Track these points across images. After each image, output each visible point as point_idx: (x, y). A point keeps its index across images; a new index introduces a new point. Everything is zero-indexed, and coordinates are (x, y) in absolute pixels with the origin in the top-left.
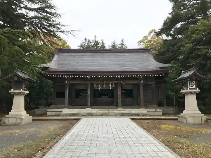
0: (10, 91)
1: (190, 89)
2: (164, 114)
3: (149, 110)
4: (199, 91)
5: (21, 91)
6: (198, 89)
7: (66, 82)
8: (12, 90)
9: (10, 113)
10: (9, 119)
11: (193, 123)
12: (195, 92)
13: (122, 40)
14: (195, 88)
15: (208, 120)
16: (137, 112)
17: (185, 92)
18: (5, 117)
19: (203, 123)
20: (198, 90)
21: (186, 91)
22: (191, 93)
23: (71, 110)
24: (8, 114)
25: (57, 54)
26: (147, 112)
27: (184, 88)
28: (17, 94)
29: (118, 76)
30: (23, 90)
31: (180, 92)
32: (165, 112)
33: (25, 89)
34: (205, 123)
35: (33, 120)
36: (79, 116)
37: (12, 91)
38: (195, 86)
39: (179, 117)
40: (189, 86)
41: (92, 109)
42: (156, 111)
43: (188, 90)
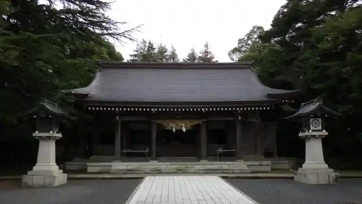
0: (34, 135)
1: (313, 131)
2: (273, 170)
3: (249, 163)
4: (327, 134)
5: (51, 134)
6: (324, 131)
7: (117, 118)
8: (37, 132)
9: (35, 168)
10: (34, 177)
11: (316, 183)
12: (320, 136)
13: (206, 46)
14: (320, 129)
15: (339, 179)
16: (231, 167)
17: (306, 136)
18: (26, 174)
19: (331, 183)
20: (325, 133)
21: (307, 133)
22: (314, 136)
23: (126, 163)
24: (31, 169)
25: (100, 71)
26: (246, 166)
27: (304, 129)
28: (44, 139)
29: (201, 110)
30: (53, 132)
31: (298, 135)
32: (275, 166)
33: (57, 130)
34: (334, 183)
35: (69, 179)
36: (139, 173)
37: (37, 134)
38: (320, 126)
39: (296, 174)
40: (311, 126)
41: (159, 162)
42: (260, 165)
43: (311, 133)
